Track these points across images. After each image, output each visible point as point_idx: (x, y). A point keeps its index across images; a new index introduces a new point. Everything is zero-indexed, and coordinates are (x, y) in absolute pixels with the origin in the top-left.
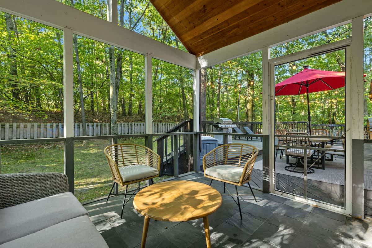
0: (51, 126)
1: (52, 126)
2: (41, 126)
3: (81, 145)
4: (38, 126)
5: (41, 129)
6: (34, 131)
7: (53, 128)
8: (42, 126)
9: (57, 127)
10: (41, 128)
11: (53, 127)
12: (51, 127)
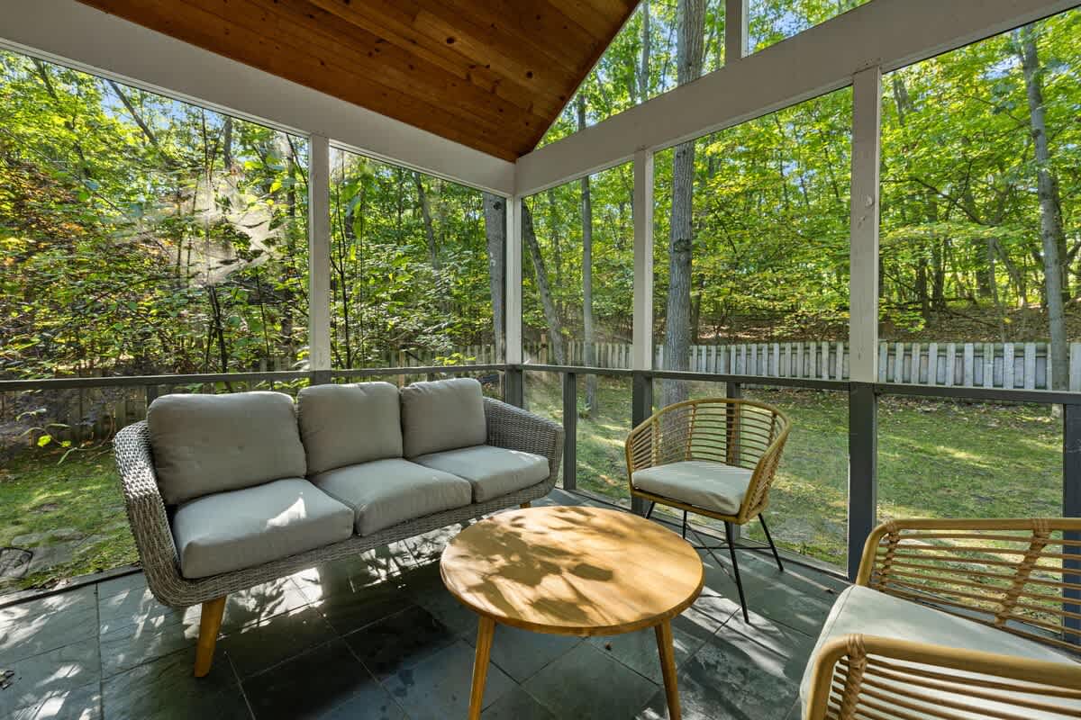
0: (942, 351)
1: (945, 350)
2: (914, 351)
3: (1040, 419)
4: (905, 350)
5: (914, 359)
6: (894, 364)
7: (946, 356)
8: (916, 349)
9: (960, 354)
10: (914, 355)
11: (948, 355)
12: (942, 353)
